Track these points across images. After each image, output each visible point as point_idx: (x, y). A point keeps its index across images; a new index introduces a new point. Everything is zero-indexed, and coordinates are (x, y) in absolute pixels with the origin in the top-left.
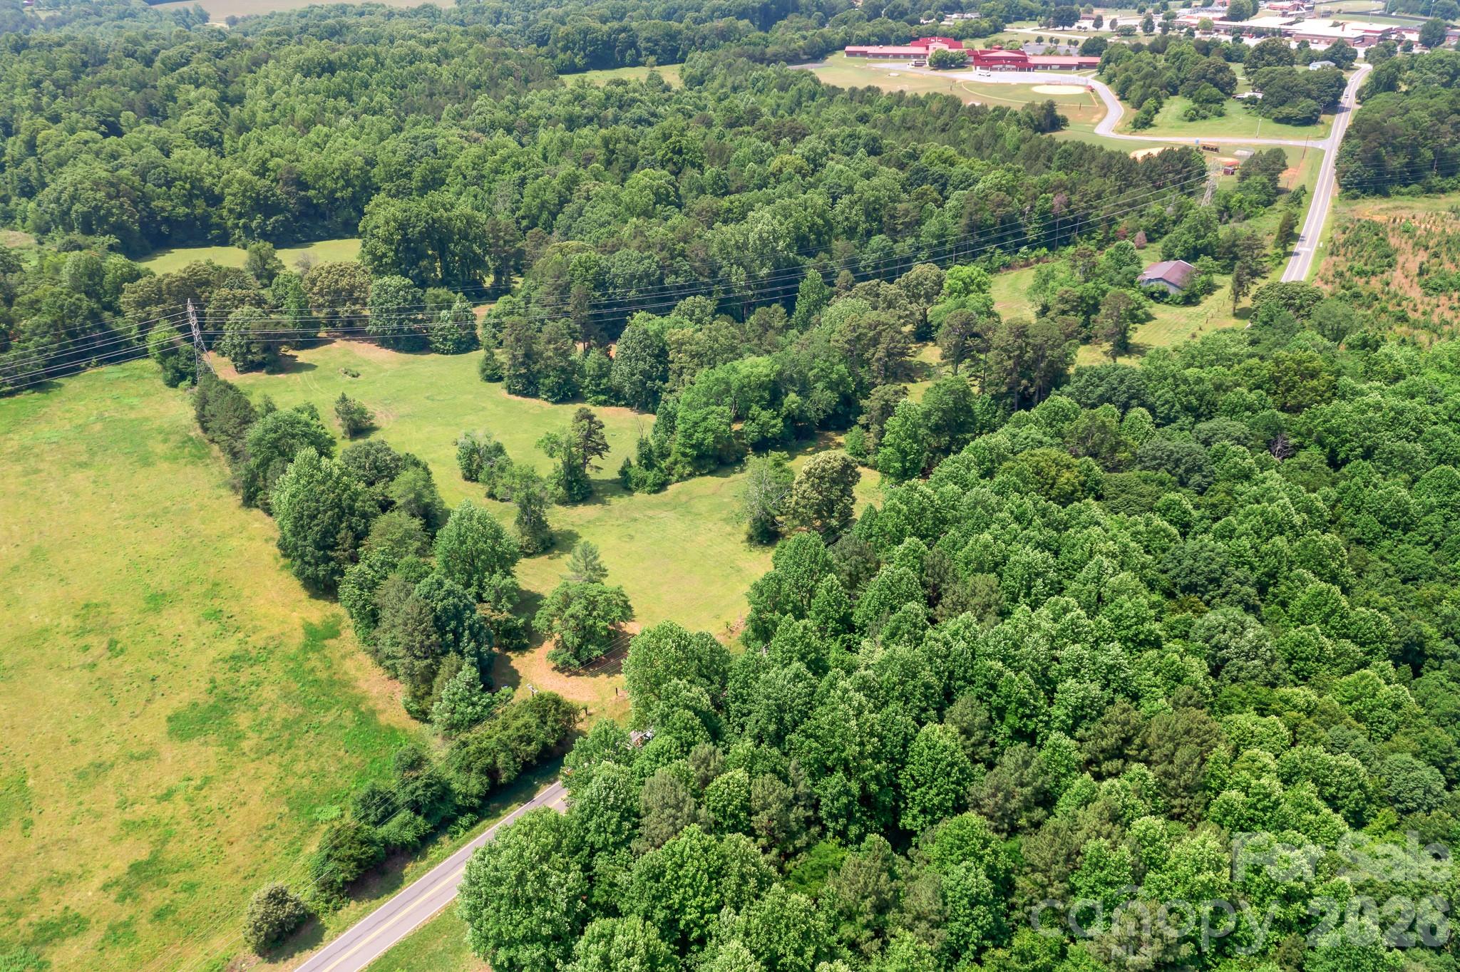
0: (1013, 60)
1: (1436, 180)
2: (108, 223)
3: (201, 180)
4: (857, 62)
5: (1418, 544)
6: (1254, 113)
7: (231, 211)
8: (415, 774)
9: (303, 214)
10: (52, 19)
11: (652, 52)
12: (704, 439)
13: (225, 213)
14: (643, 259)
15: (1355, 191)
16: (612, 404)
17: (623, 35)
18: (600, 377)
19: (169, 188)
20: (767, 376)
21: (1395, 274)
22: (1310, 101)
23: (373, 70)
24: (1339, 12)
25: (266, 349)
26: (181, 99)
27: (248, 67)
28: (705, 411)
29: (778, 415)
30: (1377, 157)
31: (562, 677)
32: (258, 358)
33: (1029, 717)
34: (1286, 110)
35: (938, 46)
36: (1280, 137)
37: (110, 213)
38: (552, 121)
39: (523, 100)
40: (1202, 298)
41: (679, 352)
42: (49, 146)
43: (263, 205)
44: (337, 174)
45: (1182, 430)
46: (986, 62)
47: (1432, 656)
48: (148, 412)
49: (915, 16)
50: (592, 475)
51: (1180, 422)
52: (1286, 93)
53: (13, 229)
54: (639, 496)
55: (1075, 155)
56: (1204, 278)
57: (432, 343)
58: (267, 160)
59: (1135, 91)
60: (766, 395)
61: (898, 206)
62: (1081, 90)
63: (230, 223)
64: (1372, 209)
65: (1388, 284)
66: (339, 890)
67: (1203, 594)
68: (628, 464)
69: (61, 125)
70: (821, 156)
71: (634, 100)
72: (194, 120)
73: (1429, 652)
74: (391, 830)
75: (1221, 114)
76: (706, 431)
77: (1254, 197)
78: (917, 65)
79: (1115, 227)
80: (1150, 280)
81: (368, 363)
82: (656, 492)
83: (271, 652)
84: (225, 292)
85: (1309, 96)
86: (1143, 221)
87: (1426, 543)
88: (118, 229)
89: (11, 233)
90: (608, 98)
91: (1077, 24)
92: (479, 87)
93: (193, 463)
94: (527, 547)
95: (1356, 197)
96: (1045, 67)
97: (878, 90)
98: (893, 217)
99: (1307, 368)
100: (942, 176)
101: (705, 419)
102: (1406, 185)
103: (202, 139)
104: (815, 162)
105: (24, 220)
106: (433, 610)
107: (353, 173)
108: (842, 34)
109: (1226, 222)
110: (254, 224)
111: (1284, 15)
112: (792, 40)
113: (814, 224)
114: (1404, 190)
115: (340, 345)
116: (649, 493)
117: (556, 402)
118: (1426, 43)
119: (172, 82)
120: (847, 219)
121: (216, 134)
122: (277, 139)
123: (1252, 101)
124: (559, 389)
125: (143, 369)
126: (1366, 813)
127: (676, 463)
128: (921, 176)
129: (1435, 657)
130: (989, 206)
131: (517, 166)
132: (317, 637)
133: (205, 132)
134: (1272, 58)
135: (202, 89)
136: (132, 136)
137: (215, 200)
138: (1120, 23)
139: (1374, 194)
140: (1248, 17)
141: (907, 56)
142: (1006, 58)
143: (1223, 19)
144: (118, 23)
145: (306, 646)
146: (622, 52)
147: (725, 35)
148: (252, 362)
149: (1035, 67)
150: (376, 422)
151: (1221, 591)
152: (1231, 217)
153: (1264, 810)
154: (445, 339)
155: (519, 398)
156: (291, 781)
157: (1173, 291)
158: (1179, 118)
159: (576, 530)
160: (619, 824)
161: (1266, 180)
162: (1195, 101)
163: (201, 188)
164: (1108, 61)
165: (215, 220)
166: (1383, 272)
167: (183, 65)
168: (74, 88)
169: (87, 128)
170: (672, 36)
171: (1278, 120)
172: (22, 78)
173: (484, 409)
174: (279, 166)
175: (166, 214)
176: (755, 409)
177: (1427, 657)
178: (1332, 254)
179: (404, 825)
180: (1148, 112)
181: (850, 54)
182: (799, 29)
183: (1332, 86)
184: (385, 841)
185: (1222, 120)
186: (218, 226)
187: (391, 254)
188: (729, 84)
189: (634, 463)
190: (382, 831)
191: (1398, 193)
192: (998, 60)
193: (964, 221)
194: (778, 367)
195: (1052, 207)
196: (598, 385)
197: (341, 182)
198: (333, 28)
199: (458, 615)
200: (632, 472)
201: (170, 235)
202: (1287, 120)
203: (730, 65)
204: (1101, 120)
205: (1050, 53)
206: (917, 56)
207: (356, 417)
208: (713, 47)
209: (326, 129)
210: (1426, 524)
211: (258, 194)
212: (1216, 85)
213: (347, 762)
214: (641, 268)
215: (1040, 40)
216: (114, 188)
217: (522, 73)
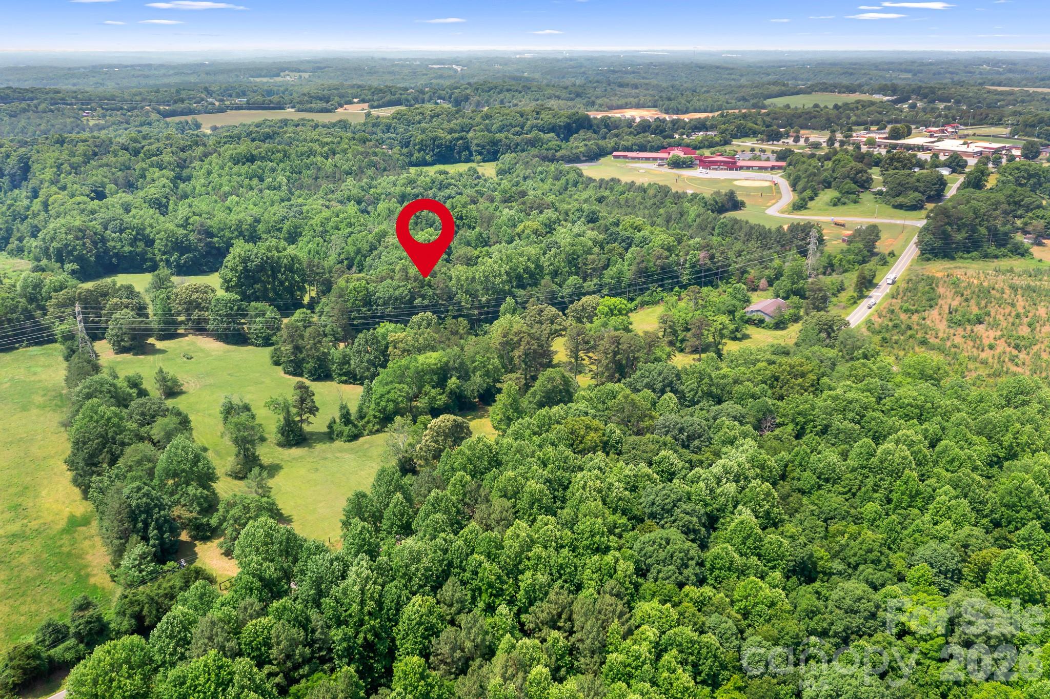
0: (725, 163)
1: (992, 249)
2: (73, 256)
3: (144, 229)
4: (620, 163)
5: (840, 493)
6: (880, 201)
7: (159, 250)
8: (81, 614)
9: (208, 253)
10: (97, 125)
11: (480, 154)
12: (386, 406)
13: (156, 251)
14: (399, 287)
15: (928, 255)
16: (351, 383)
17: (461, 142)
18: (344, 364)
19: (121, 234)
20: (436, 364)
21: (933, 312)
22: (916, 194)
23: (281, 161)
24: (974, 135)
25: (133, 338)
26: (149, 176)
27: (200, 157)
28: (388, 388)
29: (443, 393)
30: (944, 232)
31: (226, 559)
32: (127, 344)
33: (496, 596)
34: (900, 200)
35: (678, 153)
36: (892, 217)
37: (74, 249)
38: (389, 197)
39: (374, 183)
40: (789, 325)
41: (395, 348)
42: (56, 205)
43: (179, 246)
44: (233, 228)
45: (702, 409)
46: (706, 164)
47: (822, 572)
48: (43, 377)
49: (671, 133)
50: (306, 428)
51: (701, 404)
52: (901, 188)
53: (22, 258)
54: (338, 444)
55: (729, 226)
56: (792, 311)
57: (250, 339)
58: (190, 217)
59: (800, 185)
60: (435, 378)
61: (589, 257)
62: (767, 184)
63: (158, 258)
64: (938, 268)
65: (924, 319)
66: (11, 690)
67: (660, 520)
68: (334, 421)
69: (66, 192)
70: (555, 223)
71: (450, 184)
72: (152, 191)
73: (819, 569)
74: (57, 652)
75: (856, 202)
76: (388, 401)
77: (851, 257)
78: (660, 165)
79: (746, 275)
80: (752, 311)
81: (202, 350)
82: (349, 441)
83: (40, 533)
84: (115, 300)
85: (916, 190)
86: (767, 272)
87: (845, 493)
88: (80, 259)
89: (19, 261)
90: (433, 182)
91: (782, 140)
92: (351, 174)
93: (54, 410)
94: (239, 472)
95: (929, 260)
96: (748, 168)
97: (619, 181)
98: (585, 264)
99: (797, 371)
100: (628, 238)
101: (389, 392)
102: (968, 252)
103: (154, 203)
104: (550, 227)
105: (29, 253)
106: (130, 505)
107: (244, 227)
108: (613, 144)
109: (830, 274)
110: (172, 259)
111: (931, 136)
112: (577, 147)
113: (527, 267)
114: (966, 256)
115: (191, 338)
116: (345, 441)
117: (313, 380)
118: (1026, 156)
119: (144, 166)
120: (552, 264)
121: (164, 200)
122: (201, 204)
123: (880, 193)
124: (316, 371)
125: (55, 350)
126: (721, 677)
127: (368, 422)
128: (614, 237)
129: (825, 573)
130: (653, 259)
131: (350, 225)
132: (74, 523)
133: (156, 199)
134: (898, 165)
135: (164, 171)
136: (109, 200)
137: (150, 243)
138: (811, 140)
139: (943, 258)
140: (904, 137)
141: (655, 159)
142: (721, 162)
143: (885, 138)
144: (140, 129)
145: (64, 530)
146: (459, 153)
147: (533, 143)
148: (124, 347)
149: (741, 168)
150: (184, 388)
151: (673, 518)
152: (833, 271)
153: (636, 668)
154: (257, 336)
155: (291, 377)
156: (14, 617)
157: (767, 319)
158: (828, 204)
159: (283, 463)
160: (175, 649)
161: (862, 246)
162: (840, 192)
163: (143, 235)
164: (790, 164)
165: (149, 255)
166: (924, 311)
167: (157, 155)
168: (83, 169)
169: (82, 194)
170: (495, 143)
171: (895, 207)
172: (50, 162)
173: (263, 383)
174: (196, 222)
175: (116, 251)
176: (427, 388)
177: (819, 573)
178: (893, 297)
179: (68, 649)
180: (803, 199)
181: (616, 157)
182: (584, 140)
183: (935, 184)
184: (51, 659)
185: (857, 206)
186: (151, 260)
187: (235, 279)
188: (521, 175)
189: (338, 420)
190: (52, 652)
191: (961, 257)
192: (715, 163)
193: (633, 268)
194: (445, 359)
195: (698, 260)
196: (341, 370)
197: (236, 233)
198: (268, 133)
199: (148, 511)
200: (335, 427)
201: (118, 265)
202: (900, 207)
203: (528, 162)
204: (774, 204)
205: (755, 158)
206: (662, 159)
207: (169, 383)
208: (523, 151)
209: (237, 199)
210: (847, 479)
211: (177, 239)
212: (855, 183)
213: (56, 607)
214: (397, 293)
215: (753, 150)
216: (82, 232)
217: (382, 165)
